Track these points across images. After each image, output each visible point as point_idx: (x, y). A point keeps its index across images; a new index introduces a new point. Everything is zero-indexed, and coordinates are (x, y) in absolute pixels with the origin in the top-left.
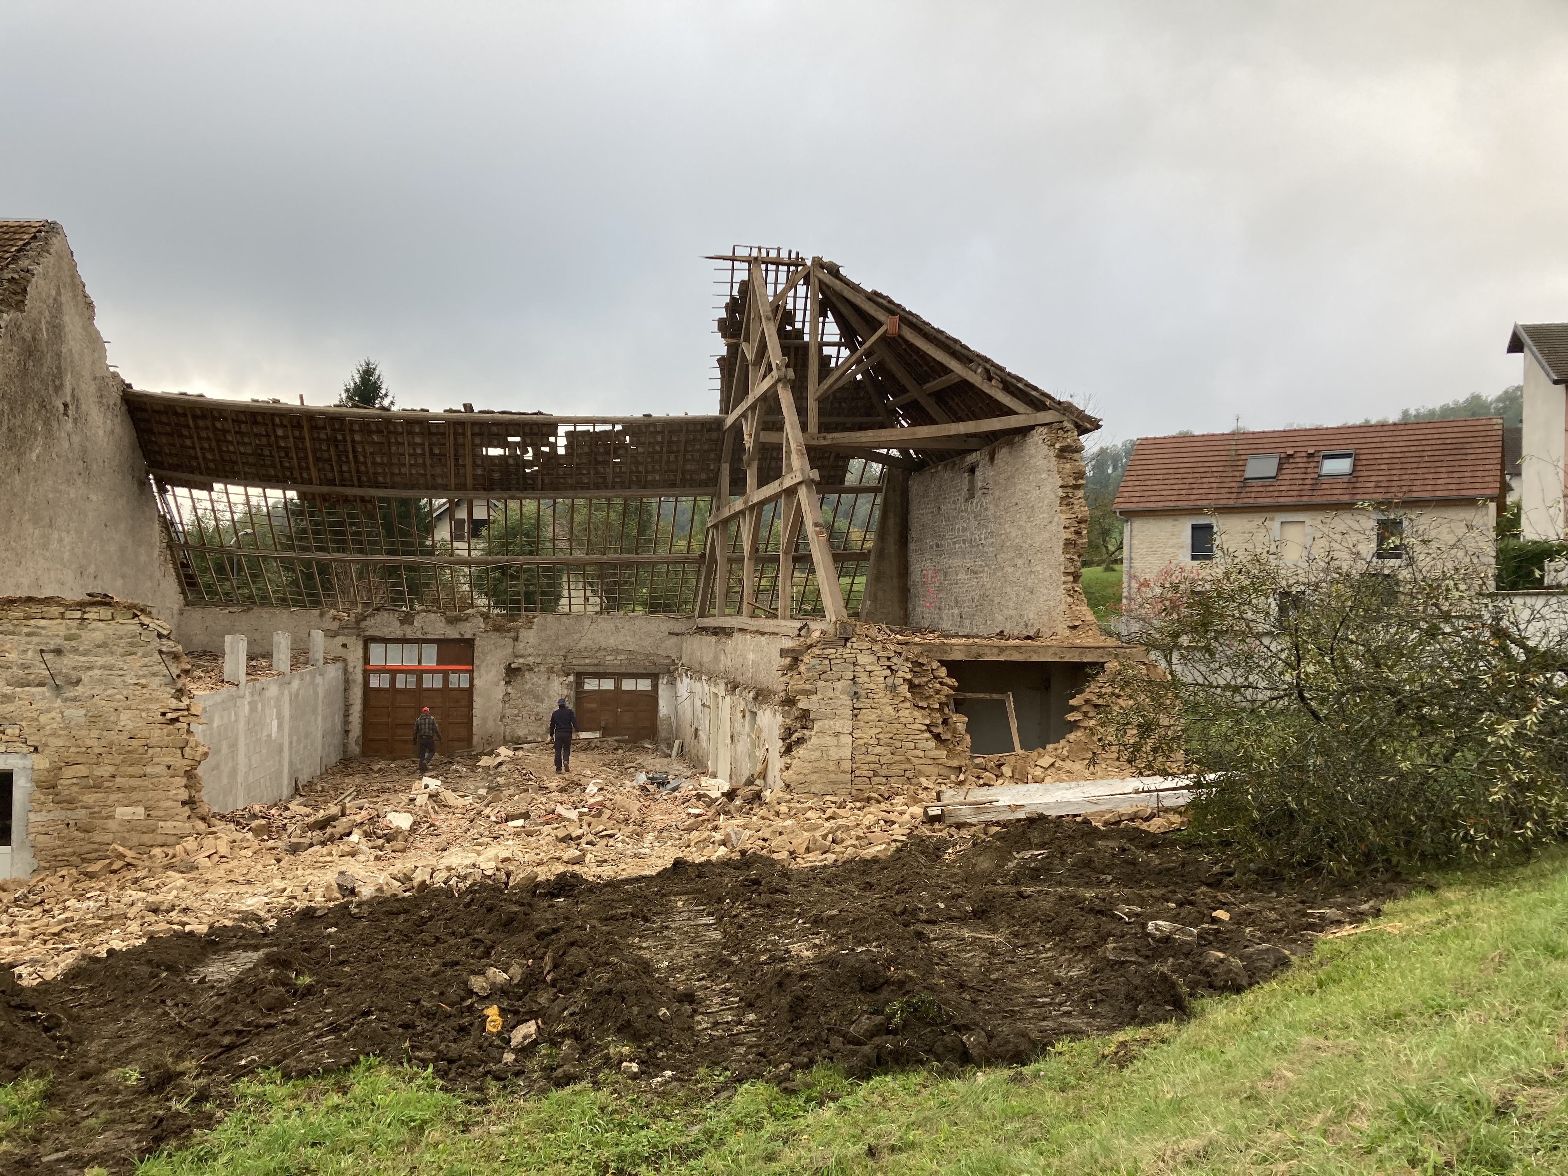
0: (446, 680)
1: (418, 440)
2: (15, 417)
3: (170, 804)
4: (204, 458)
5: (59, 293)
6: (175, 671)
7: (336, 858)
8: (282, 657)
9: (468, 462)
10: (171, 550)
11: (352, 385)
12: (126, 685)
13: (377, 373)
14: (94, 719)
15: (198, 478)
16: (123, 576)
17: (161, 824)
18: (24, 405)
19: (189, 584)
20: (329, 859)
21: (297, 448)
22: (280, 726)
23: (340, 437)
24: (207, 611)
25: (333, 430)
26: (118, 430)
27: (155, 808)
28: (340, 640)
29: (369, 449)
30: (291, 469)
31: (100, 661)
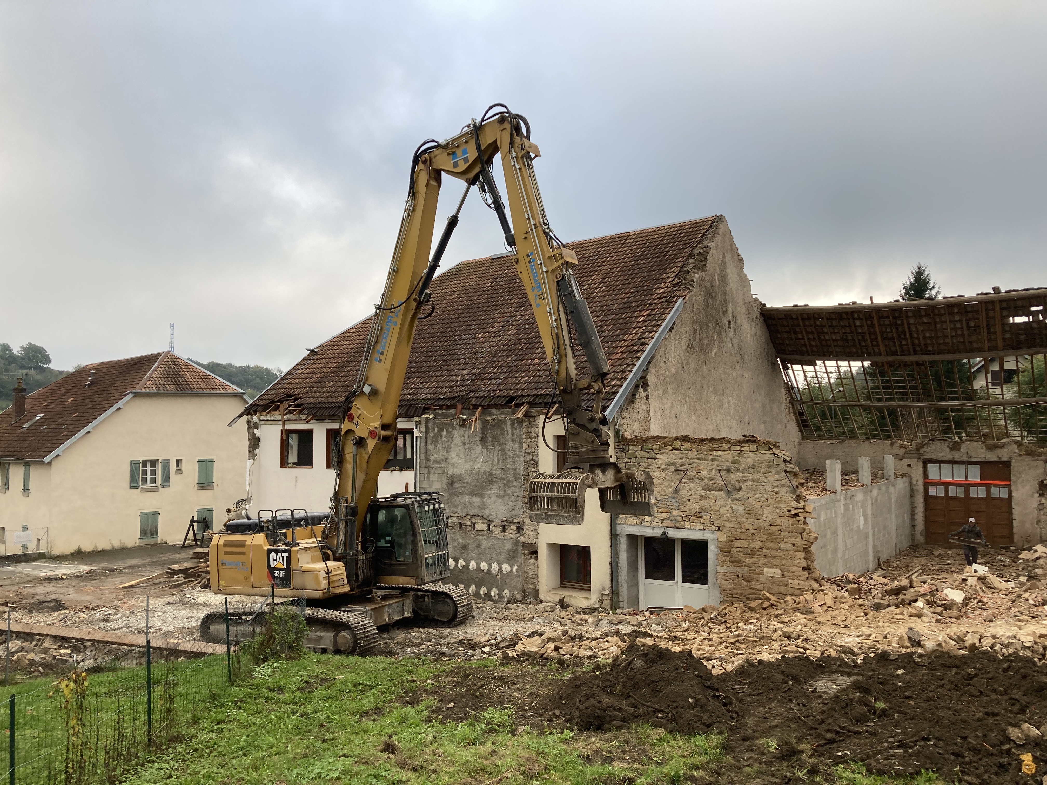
0: (988, 492)
1: (957, 318)
2: (702, 332)
3: (795, 568)
4: (810, 345)
5: (724, 257)
6: (795, 484)
7: (906, 617)
8: (865, 474)
9: (998, 329)
10: (793, 405)
11: (909, 283)
12: (767, 492)
13: (926, 272)
14: (749, 512)
15: (807, 358)
16: (765, 422)
17: (790, 581)
18: (707, 325)
19: (804, 426)
20: (901, 617)
21: (870, 333)
22: (866, 520)
23: (899, 322)
24: (816, 442)
25: (893, 318)
26: (759, 333)
27: (787, 571)
28: (906, 462)
29: (921, 328)
30: (866, 347)
31: (751, 477)
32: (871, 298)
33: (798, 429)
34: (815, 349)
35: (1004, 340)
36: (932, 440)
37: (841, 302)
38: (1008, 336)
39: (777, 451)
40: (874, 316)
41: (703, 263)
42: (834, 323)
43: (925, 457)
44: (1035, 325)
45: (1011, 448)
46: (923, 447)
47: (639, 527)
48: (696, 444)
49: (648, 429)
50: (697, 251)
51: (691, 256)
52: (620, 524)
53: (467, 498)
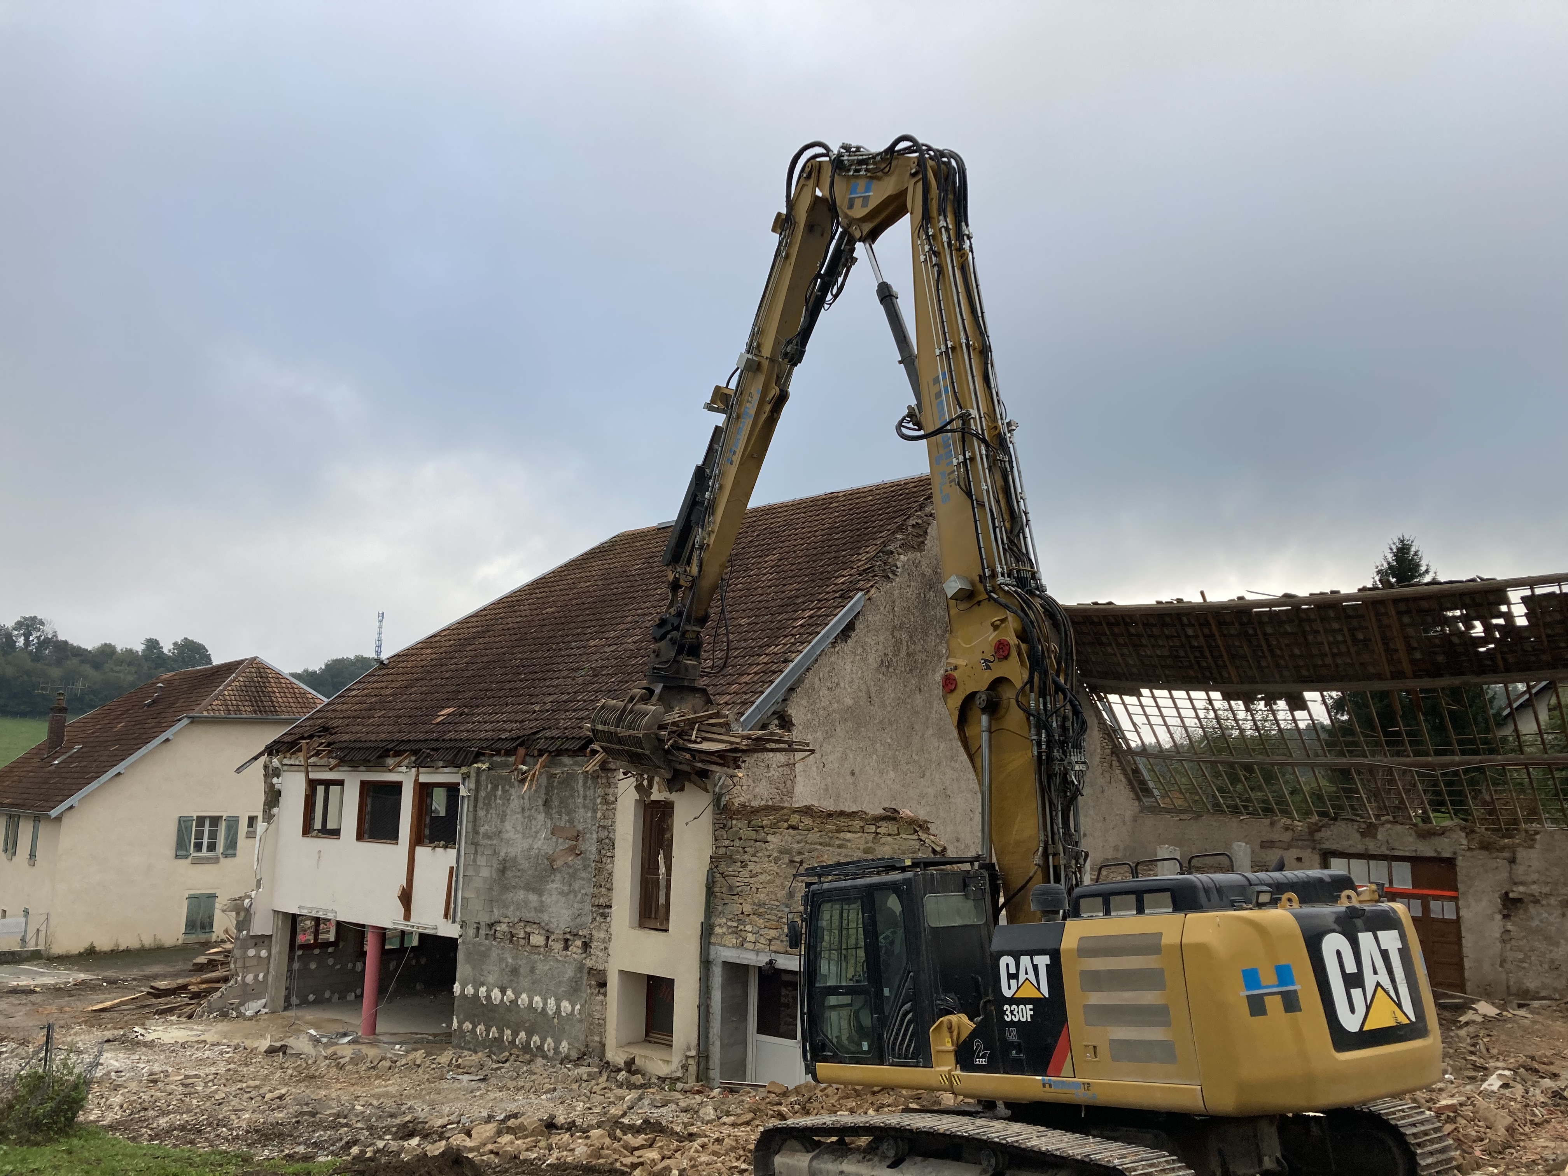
0: (1426, 908)
1: (1336, 626)
4: (1127, 665)
10: (1117, 756)
11: (1386, 565)
13: (1413, 549)
15: (1125, 684)
19: (1142, 790)
21: (1209, 646)
23: (1251, 631)
24: (1159, 818)
28: (1294, 853)
29: (1284, 641)
30: (1209, 668)
32: (1202, 593)
33: (1132, 795)
34: (1134, 670)
35: (1413, 662)
36: (1335, 819)
37: (1159, 600)
38: (1418, 655)
39: (923, 836)
40: (1212, 621)
41: (921, 539)
42: (1156, 631)
43: (1324, 846)
44: (1455, 640)
45: (1455, 836)
46: (1319, 830)
47: (739, 951)
48: (818, 821)
49: (790, 794)
50: (912, 522)
51: (901, 528)
52: (714, 944)
53: (521, 895)
